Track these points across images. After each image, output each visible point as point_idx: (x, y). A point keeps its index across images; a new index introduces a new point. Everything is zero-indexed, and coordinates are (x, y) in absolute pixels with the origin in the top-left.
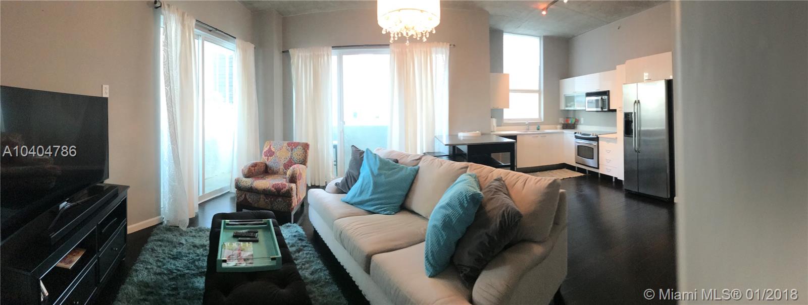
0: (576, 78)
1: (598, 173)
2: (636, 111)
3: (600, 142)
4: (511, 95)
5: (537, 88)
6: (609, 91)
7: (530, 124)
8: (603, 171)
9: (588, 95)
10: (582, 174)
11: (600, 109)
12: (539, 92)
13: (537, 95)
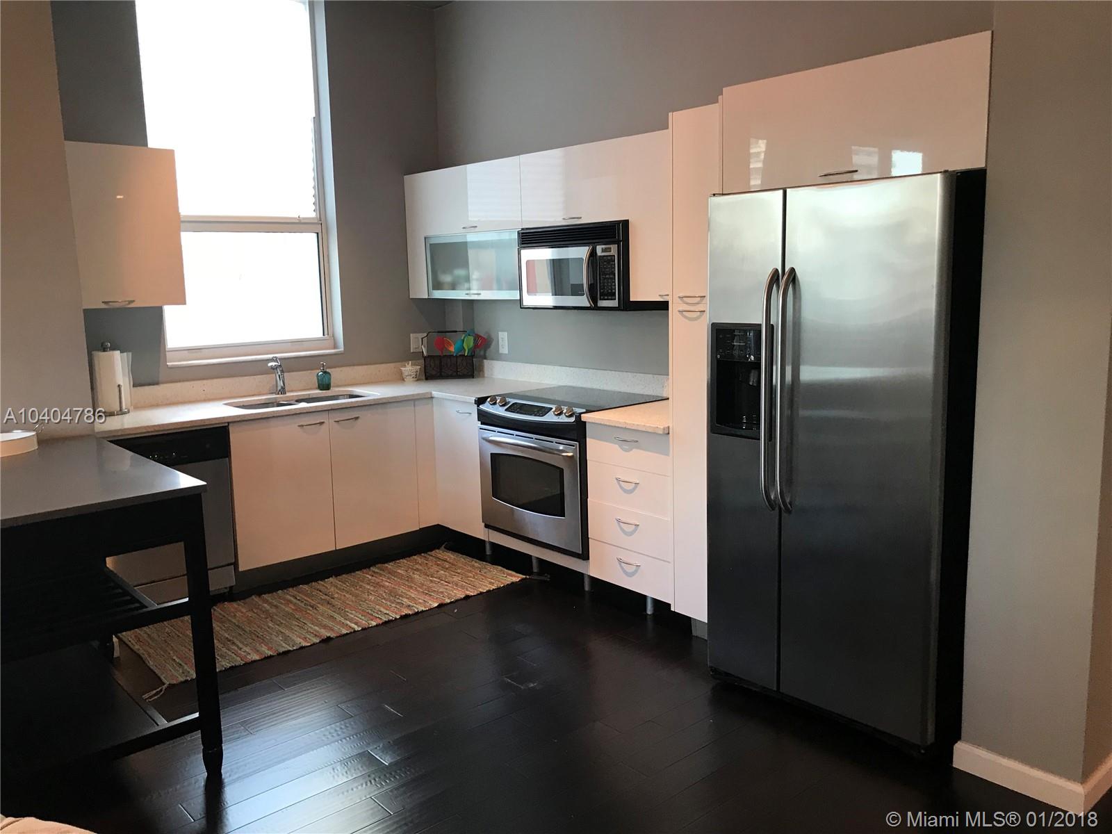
0: (470, 167)
1: (582, 574)
2: (776, 319)
3: (590, 442)
4: (190, 242)
5: (308, 211)
6: (626, 223)
7: (287, 366)
8: (603, 567)
9: (530, 238)
10: (515, 577)
11: (583, 301)
12: (317, 226)
13: (309, 240)
